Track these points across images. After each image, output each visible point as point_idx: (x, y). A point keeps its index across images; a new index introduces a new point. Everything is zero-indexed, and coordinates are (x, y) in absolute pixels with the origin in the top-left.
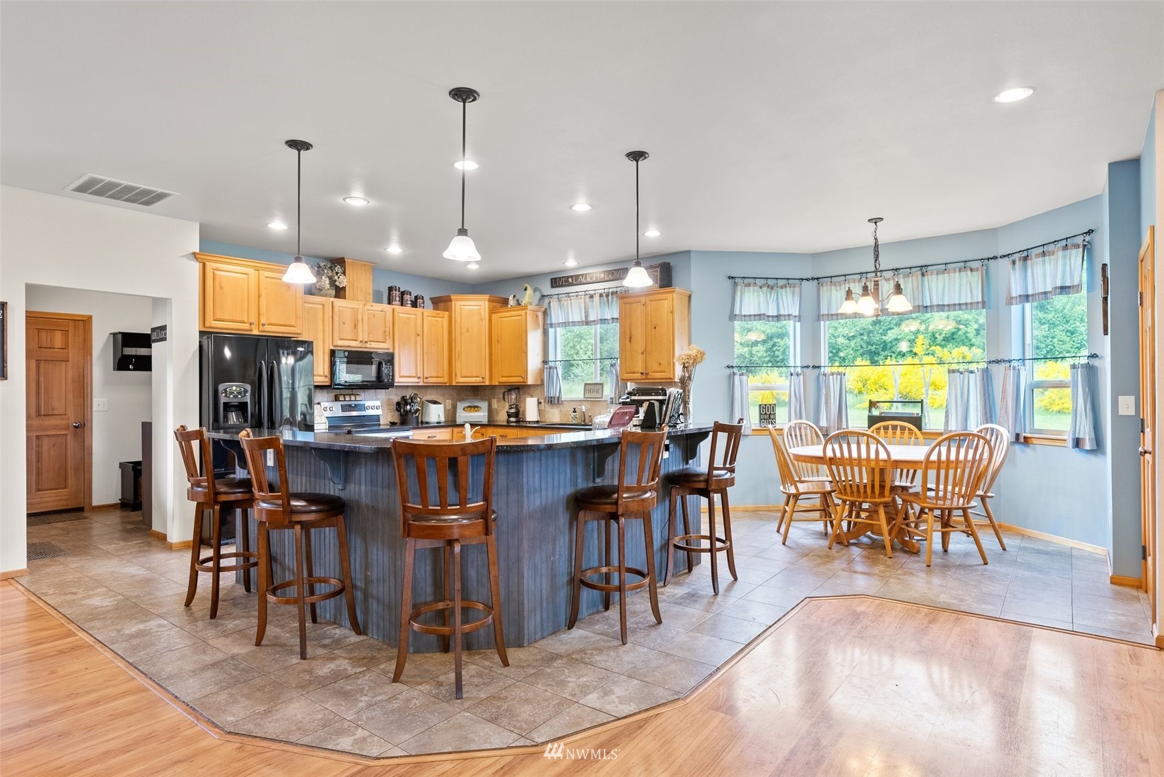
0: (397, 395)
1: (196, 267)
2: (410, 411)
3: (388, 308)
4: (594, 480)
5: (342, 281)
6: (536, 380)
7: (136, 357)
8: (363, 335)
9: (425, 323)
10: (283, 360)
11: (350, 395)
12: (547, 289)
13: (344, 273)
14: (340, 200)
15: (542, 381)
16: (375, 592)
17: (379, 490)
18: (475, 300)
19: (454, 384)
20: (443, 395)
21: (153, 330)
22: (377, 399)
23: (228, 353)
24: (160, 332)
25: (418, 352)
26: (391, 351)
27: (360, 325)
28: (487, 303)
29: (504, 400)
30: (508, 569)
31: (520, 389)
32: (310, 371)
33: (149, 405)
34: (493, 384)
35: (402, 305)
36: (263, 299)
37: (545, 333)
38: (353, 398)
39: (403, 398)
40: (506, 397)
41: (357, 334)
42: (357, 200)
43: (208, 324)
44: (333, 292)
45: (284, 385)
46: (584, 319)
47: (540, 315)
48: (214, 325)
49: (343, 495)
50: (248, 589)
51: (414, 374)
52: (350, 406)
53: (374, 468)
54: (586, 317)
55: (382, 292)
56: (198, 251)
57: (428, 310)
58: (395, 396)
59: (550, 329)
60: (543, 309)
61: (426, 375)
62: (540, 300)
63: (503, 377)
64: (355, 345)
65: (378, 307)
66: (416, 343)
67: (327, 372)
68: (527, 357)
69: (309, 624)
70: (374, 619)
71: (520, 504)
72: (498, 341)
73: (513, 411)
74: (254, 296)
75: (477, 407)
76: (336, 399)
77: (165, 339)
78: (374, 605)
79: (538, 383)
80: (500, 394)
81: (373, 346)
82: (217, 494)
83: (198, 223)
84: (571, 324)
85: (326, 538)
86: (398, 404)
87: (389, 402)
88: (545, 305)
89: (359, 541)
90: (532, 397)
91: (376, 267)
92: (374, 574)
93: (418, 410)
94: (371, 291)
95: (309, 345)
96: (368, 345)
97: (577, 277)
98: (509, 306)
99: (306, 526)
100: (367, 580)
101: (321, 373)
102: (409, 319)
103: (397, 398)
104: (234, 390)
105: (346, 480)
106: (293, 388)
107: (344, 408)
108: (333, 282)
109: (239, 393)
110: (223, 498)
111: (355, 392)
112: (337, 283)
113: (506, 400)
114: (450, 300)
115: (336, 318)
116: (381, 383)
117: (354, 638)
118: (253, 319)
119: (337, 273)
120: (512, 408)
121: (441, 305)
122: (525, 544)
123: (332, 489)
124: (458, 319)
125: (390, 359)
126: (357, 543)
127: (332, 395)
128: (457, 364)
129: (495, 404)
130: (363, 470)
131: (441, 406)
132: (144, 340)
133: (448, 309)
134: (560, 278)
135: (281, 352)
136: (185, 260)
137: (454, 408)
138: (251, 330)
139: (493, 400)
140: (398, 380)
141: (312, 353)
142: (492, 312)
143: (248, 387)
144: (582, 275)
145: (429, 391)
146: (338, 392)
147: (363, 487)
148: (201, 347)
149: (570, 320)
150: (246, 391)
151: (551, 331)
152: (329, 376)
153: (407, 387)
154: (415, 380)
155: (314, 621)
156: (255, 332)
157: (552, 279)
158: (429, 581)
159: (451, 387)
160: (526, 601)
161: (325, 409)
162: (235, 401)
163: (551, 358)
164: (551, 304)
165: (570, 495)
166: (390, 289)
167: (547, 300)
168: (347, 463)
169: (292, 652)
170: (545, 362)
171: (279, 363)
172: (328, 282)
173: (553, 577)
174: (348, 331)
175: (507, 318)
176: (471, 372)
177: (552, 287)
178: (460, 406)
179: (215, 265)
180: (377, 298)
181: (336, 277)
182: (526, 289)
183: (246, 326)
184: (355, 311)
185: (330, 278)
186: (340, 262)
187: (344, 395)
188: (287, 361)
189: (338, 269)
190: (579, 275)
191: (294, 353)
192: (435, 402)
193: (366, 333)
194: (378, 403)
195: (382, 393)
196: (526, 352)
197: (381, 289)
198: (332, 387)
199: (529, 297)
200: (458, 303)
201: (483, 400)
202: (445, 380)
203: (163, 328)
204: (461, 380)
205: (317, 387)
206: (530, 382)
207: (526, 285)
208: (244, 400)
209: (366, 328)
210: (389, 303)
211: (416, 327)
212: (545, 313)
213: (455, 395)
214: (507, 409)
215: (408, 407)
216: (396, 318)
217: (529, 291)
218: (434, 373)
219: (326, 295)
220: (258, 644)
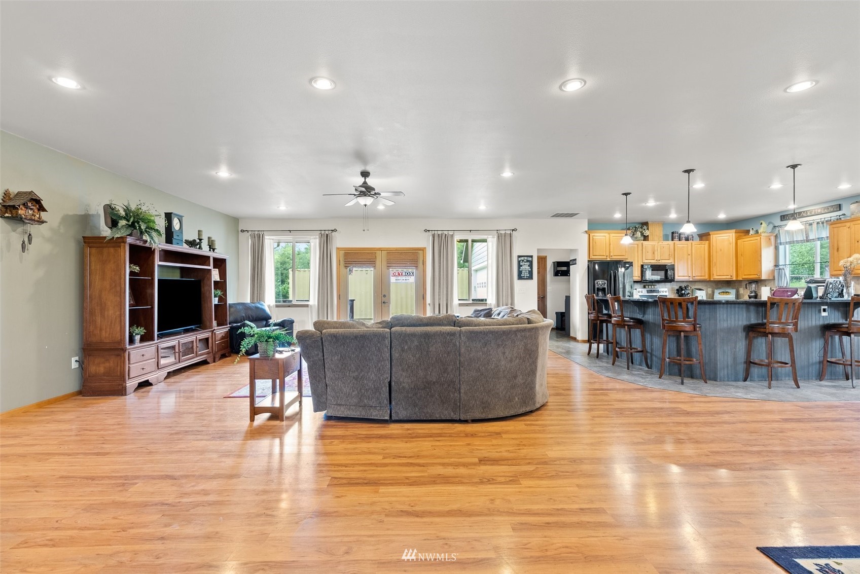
0: (677, 285)
1: (587, 236)
2: (684, 293)
3: (671, 243)
4: (762, 320)
5: (647, 233)
6: (769, 277)
7: (561, 271)
8: (658, 257)
9: (693, 248)
10: (620, 269)
11: (651, 285)
12: (778, 222)
13: (648, 229)
14: (644, 204)
15: (774, 277)
16: (655, 353)
17: (656, 317)
18: (726, 233)
19: (712, 280)
20: (706, 286)
21: (571, 261)
22: (666, 288)
23: (597, 267)
24: (574, 261)
25: (689, 263)
26: (673, 264)
27: (656, 253)
28: (734, 234)
29: (746, 288)
30: (710, 350)
31: (758, 282)
32: (632, 275)
33: (569, 289)
34: (739, 279)
35: (680, 240)
36: (611, 246)
37: (777, 248)
38: (653, 287)
39: (680, 287)
40: (747, 286)
41: (654, 257)
42: (651, 203)
43: (591, 258)
44: (643, 238)
45: (620, 282)
46: (805, 239)
47: (773, 239)
48: (593, 257)
49: (643, 319)
50: (608, 354)
51: (686, 275)
52: (651, 290)
53: (654, 309)
54: (807, 237)
55: (668, 235)
56: (587, 230)
57: (696, 242)
58: (676, 286)
59: (780, 246)
60: (775, 235)
61: (694, 275)
62: (773, 229)
63: (745, 275)
64: (654, 262)
65: (666, 243)
66: (688, 259)
67: (640, 275)
68: (761, 263)
69: (630, 364)
70: (654, 363)
71: (716, 325)
72: (742, 255)
73: (753, 294)
74: (608, 244)
75: (728, 292)
76: (644, 287)
77: (576, 264)
78: (654, 358)
79: (770, 278)
80: (744, 284)
81: (663, 262)
82: (598, 317)
83: (587, 220)
84: (795, 242)
85: (636, 333)
86: (677, 290)
87: (672, 289)
88: (776, 232)
89: (649, 335)
90: (766, 286)
91: (664, 224)
92: (654, 347)
93: (689, 293)
94: (662, 236)
95: (631, 264)
96: (660, 262)
97: (800, 213)
98: (750, 234)
99: (630, 327)
100: (652, 350)
101: (637, 275)
102: (683, 247)
103: (677, 287)
104: (600, 283)
105: (644, 314)
106: (624, 283)
107: (648, 292)
108: (642, 234)
109: (603, 284)
110: (600, 318)
111: (654, 284)
112: (644, 234)
113: (748, 288)
114: (710, 235)
115: (644, 250)
116: (667, 279)
117: (647, 369)
118: (608, 254)
119: (644, 229)
120: (752, 293)
121: (704, 238)
122: (718, 341)
123: (639, 316)
124: (714, 244)
125: (673, 268)
126: (648, 336)
127: (642, 285)
128: (714, 269)
129: (741, 291)
130: (650, 310)
131: (704, 292)
132: (567, 264)
133: (708, 239)
134: (787, 215)
135: (618, 266)
136: (583, 234)
137: (713, 293)
138: (607, 259)
139: (740, 289)
140: (677, 278)
141: (632, 266)
142: (737, 239)
143: (606, 282)
144: (804, 212)
145: (697, 284)
146: (645, 284)
147: (650, 316)
148: (588, 266)
149: (795, 240)
150: (605, 283)
151: (781, 248)
152: (640, 276)
153: (684, 281)
154: (687, 278)
155: (632, 363)
156: (608, 259)
157: (781, 216)
158: (675, 350)
159: (710, 281)
160: (718, 363)
161: (639, 292)
162: (601, 287)
163: (781, 262)
164: (780, 231)
165: (746, 325)
166: (673, 233)
167: (777, 229)
168: (644, 307)
169: (624, 368)
170: (776, 265)
171: (618, 271)
172: (640, 234)
173: (735, 359)
174: (650, 256)
175: (747, 242)
176: (724, 272)
177: (781, 220)
178: (717, 292)
179: (593, 234)
180: (666, 238)
181: (644, 232)
182: (761, 224)
183: (605, 257)
184: (653, 246)
185: (641, 232)
186: (645, 224)
187: (648, 286)
188: (622, 270)
189: (645, 227)
190: (801, 212)
191: (625, 267)
192: (700, 290)
193: (659, 256)
194: (666, 289)
195: (668, 285)
196: (760, 261)
197: (668, 233)
198: (643, 282)
199: (764, 228)
200: (714, 236)
201: (733, 288)
202: (706, 277)
203: (575, 260)
204: (716, 277)
205: (635, 282)
206: (763, 278)
207: (761, 222)
208: (604, 287)
209: (659, 254)
210: (672, 240)
211: (688, 251)
212: (776, 237)
213: (714, 286)
214: (749, 294)
215: (683, 292)
216: (676, 247)
217: (764, 225)
218: (699, 274)
219: (639, 240)
220: (613, 364)
